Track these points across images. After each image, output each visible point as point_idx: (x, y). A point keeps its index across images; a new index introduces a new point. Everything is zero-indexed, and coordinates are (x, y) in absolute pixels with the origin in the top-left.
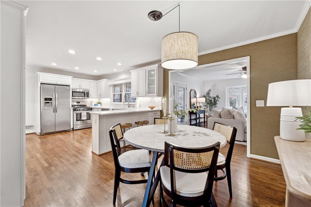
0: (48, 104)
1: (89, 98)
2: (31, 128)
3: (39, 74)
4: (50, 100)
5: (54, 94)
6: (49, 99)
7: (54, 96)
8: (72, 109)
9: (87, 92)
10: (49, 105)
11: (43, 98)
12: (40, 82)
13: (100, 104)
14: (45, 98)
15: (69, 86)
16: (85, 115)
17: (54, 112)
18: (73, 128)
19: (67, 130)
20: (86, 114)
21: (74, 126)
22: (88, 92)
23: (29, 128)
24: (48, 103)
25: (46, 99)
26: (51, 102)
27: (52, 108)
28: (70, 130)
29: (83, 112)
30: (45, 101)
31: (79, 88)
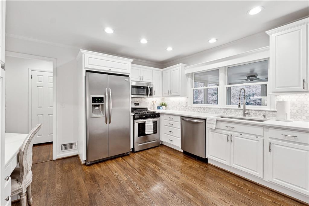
0: (97, 108)
1: (153, 97)
2: (71, 148)
3: (83, 54)
4: (101, 102)
5: (107, 89)
6: (100, 100)
7: (107, 94)
8: (132, 116)
9: (150, 87)
10: (99, 109)
11: (89, 96)
12: (84, 68)
13: (165, 106)
14: (92, 97)
15: (128, 76)
16: (150, 126)
17: (106, 123)
18: (133, 149)
19: (124, 153)
20: (152, 124)
21: (135, 144)
22: (152, 87)
23: (69, 148)
24: (98, 106)
25: (94, 99)
26: (102, 105)
27: (104, 116)
28: (129, 152)
29: (148, 121)
30: (92, 102)
31: (139, 80)
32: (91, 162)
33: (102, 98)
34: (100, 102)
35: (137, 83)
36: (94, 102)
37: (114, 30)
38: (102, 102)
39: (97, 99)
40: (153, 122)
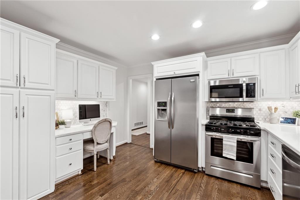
0: (163, 112)
3: (154, 66)
5: (170, 94)
6: (163, 104)
7: (169, 99)
8: (203, 125)
9: (247, 85)
11: (155, 101)
12: (155, 77)
15: (197, 75)
16: (231, 146)
17: (169, 128)
20: (234, 144)
22: (255, 84)
25: (159, 104)
26: (165, 110)
27: (167, 120)
28: (195, 170)
29: (226, 137)
30: (158, 107)
31: (227, 77)
32: (157, 160)
33: (166, 103)
34: (164, 107)
35: (220, 80)
36: (159, 107)
37: (160, 36)
38: (165, 107)
39: (161, 104)
40: (237, 141)
